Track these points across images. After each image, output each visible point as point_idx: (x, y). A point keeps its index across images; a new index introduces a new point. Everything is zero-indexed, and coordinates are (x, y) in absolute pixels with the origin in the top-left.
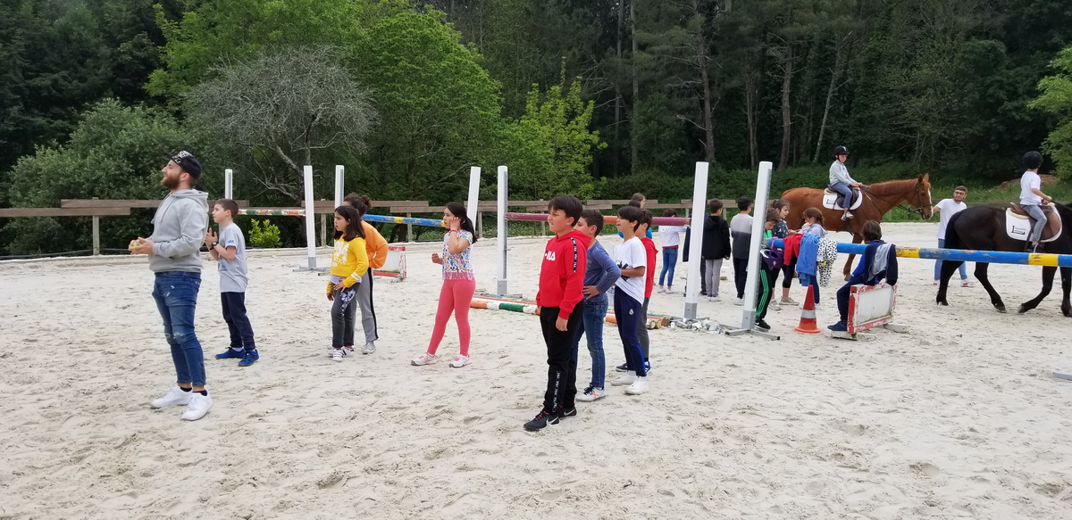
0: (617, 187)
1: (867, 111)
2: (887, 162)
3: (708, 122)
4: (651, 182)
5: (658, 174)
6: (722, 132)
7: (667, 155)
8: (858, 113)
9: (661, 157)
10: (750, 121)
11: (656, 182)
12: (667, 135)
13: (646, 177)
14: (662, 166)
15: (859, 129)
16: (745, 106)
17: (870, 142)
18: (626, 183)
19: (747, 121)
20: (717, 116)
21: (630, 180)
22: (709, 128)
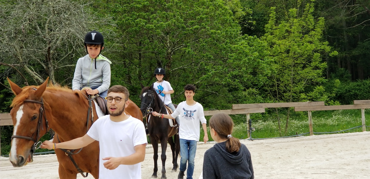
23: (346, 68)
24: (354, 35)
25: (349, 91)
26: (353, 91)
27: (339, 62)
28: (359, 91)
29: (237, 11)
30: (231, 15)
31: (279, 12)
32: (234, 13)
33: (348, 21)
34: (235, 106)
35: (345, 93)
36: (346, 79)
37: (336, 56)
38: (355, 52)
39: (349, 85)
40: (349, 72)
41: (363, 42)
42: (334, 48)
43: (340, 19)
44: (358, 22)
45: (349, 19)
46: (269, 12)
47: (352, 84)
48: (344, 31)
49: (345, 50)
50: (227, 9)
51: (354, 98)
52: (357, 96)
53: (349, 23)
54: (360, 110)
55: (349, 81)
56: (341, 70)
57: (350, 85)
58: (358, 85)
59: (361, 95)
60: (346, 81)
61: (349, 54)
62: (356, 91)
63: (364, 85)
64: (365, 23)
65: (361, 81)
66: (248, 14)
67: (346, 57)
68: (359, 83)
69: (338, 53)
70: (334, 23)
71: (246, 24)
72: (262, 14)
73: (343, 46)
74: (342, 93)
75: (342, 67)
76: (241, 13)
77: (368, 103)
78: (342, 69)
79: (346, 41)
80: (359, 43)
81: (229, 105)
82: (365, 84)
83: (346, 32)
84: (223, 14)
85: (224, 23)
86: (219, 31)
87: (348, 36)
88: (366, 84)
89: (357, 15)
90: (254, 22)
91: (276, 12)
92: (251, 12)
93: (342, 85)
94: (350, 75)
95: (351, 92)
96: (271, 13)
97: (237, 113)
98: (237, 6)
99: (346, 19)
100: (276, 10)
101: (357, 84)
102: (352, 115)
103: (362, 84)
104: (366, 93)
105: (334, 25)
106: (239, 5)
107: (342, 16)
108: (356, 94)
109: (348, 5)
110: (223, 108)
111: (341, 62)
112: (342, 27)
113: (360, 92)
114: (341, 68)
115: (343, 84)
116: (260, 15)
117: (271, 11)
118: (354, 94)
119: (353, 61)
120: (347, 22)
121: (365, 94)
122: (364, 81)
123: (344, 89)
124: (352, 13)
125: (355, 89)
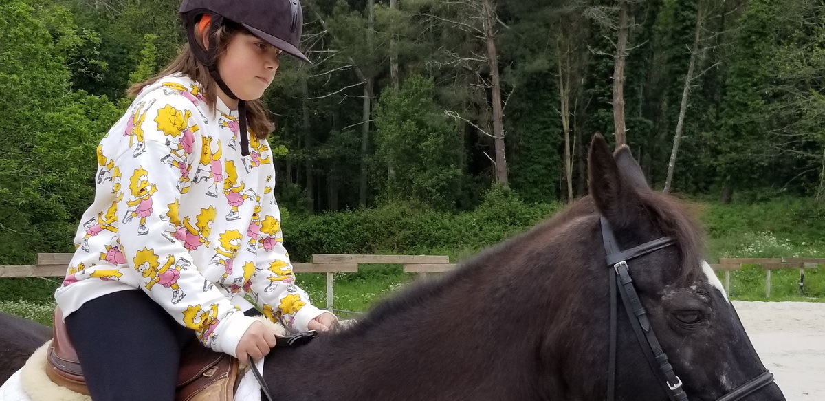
0: (350, 227)
1: (745, 115)
2: (777, 196)
3: (498, 126)
4: (404, 220)
5: (418, 207)
6: (521, 142)
7: (431, 177)
8: (731, 117)
9: (422, 180)
10: (566, 126)
11: (413, 221)
12: (430, 143)
13: (397, 211)
14: (423, 194)
15: (732, 143)
16: (560, 103)
17: (752, 165)
18: (365, 221)
19: (562, 127)
20: (512, 116)
21: (371, 216)
22: (499, 134)
23: (303, 184)
24: (323, 115)
25: (307, 234)
26: (315, 234)
27: (289, 170)
28: (326, 234)
29: (62, 34)
30: (46, 42)
31: (164, 46)
32: (56, 37)
33: (313, 83)
34: (43, 258)
35: (298, 239)
36: (302, 207)
37: (284, 156)
38: (324, 152)
39: (307, 221)
40: (310, 193)
41: (341, 132)
42: (280, 139)
43: (296, 77)
44: (333, 87)
45: (315, 80)
46: (139, 44)
47: (314, 220)
48: (304, 104)
49: (303, 145)
50: (37, 26)
51: (317, 249)
52: (322, 245)
53: (315, 89)
54: (324, 275)
55: (307, 212)
56: (293, 189)
57: (310, 220)
58: (325, 223)
59: (330, 243)
60: (302, 211)
61: (310, 154)
62: (321, 235)
63: (338, 223)
64: (346, 91)
65: (332, 213)
66: (89, 44)
67: (304, 159)
68: (328, 218)
69: (287, 150)
70: (282, 84)
71: (83, 68)
72: (123, 47)
73: (299, 137)
74: (292, 239)
75: (294, 182)
76: (71, 38)
77: (340, 261)
78: (296, 186)
79: (307, 125)
80: (333, 132)
81: (31, 253)
82: (339, 220)
83: (308, 106)
84: (28, 38)
85: (28, 57)
86: (15, 76)
87: (311, 116)
88: (342, 220)
89: (332, 73)
90: (104, 65)
91: (157, 46)
92: (98, 40)
93: (293, 220)
94: (310, 200)
95: (311, 236)
96: (145, 46)
97: (48, 275)
98: (64, 21)
99: (308, 78)
100: (156, 43)
101: (323, 219)
102: (309, 286)
103: (333, 220)
104: (341, 240)
105: (282, 88)
106: (70, 21)
107: (300, 70)
108: (320, 241)
109: (313, 49)
110: (14, 260)
111: (294, 171)
112: (299, 94)
113: (328, 237)
114: (292, 184)
115: (295, 217)
116: (119, 50)
117: (145, 43)
118: (315, 241)
119: (318, 170)
120: (309, 87)
121: (338, 241)
122: (338, 214)
123: (297, 230)
124: (322, 68)
125: (319, 231)
